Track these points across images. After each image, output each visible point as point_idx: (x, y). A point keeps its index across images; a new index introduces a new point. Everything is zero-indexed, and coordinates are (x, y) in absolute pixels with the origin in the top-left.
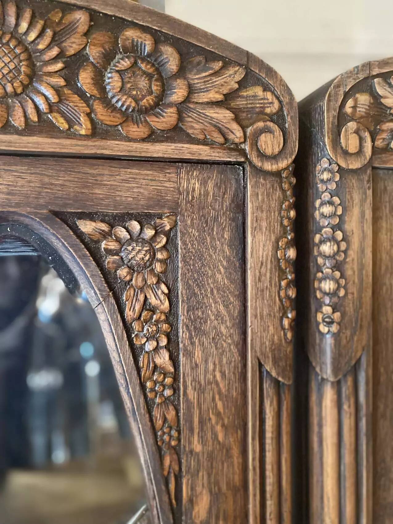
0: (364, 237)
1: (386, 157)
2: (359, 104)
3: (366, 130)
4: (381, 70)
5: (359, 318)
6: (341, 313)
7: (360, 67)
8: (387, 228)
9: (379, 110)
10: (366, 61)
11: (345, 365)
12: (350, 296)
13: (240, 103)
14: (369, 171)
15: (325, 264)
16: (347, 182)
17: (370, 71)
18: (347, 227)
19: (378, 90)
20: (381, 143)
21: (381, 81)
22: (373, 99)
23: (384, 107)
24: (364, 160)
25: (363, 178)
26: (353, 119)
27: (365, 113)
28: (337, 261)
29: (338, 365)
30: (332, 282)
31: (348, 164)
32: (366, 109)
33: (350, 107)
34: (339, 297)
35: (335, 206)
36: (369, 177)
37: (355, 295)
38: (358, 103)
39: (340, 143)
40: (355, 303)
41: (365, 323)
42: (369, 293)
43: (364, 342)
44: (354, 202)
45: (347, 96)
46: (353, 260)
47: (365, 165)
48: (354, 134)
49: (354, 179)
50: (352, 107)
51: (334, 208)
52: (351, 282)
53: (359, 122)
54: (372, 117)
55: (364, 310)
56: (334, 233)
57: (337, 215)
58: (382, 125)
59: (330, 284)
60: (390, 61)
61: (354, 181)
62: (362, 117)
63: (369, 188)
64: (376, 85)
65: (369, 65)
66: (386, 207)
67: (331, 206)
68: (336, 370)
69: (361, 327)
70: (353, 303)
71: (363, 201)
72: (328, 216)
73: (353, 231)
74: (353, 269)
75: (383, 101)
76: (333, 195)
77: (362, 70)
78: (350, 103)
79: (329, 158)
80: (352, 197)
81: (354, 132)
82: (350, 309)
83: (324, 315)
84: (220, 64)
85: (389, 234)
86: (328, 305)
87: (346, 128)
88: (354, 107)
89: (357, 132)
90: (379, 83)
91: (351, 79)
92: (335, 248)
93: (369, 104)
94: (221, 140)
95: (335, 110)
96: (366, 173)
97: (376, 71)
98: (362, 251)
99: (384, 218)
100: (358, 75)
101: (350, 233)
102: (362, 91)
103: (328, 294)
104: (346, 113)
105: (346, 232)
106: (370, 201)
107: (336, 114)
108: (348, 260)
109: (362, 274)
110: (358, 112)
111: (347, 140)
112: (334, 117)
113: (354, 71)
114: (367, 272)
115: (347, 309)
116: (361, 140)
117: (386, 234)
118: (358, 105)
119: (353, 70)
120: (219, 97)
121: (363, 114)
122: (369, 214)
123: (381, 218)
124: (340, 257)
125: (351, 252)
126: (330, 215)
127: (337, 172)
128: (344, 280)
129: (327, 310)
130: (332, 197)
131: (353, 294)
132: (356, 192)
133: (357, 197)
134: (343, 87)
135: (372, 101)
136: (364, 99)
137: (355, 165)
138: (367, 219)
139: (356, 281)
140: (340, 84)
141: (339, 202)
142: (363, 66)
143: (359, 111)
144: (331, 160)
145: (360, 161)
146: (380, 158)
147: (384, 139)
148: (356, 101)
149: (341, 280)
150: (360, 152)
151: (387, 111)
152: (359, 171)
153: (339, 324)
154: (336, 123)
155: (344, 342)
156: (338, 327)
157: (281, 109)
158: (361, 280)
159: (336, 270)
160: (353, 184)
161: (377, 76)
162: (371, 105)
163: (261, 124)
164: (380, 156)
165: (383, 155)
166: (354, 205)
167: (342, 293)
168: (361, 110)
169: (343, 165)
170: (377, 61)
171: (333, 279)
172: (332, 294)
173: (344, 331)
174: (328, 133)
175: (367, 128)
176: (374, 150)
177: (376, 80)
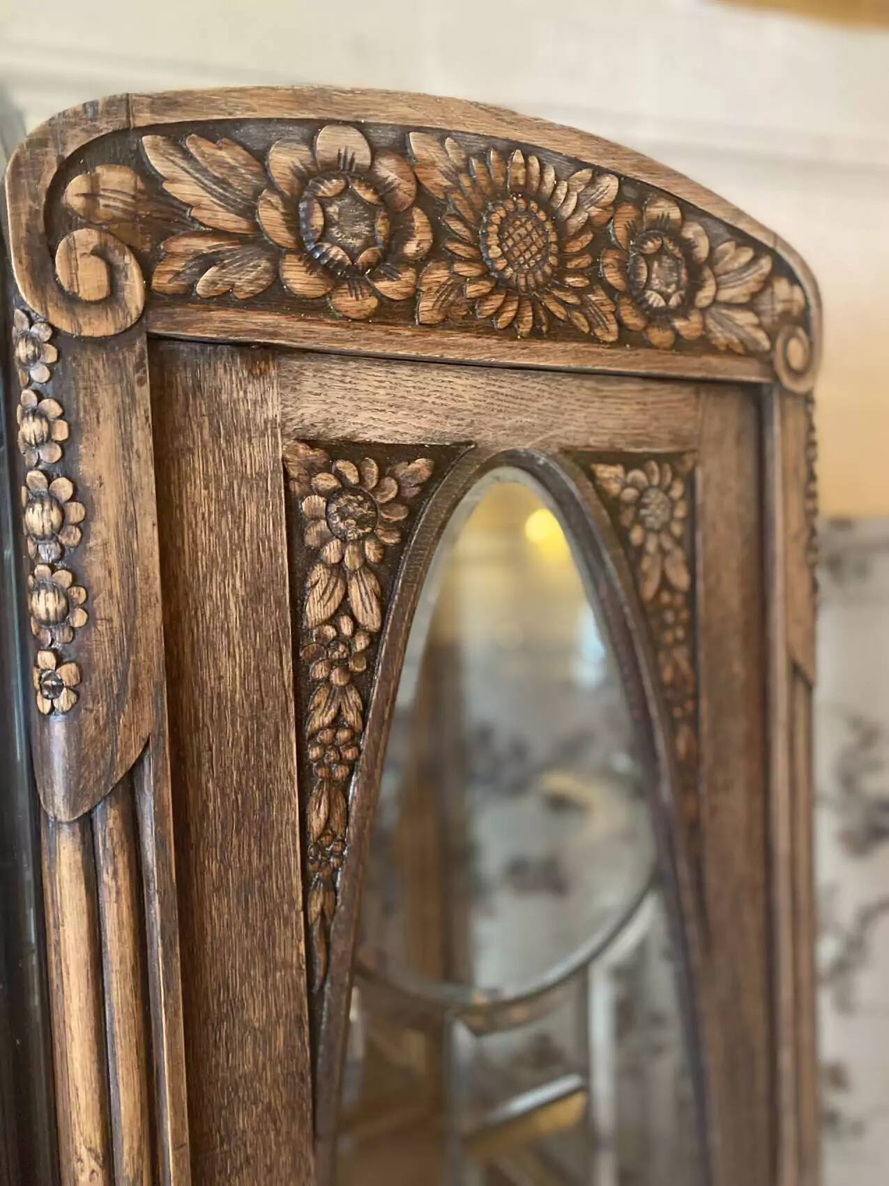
0: (133, 494)
1: (186, 314)
2: (104, 190)
3: (127, 249)
4: (157, 117)
5: (130, 673)
6: (79, 665)
7: (101, 103)
8: (206, 474)
9: (163, 207)
10: (119, 91)
11: (98, 781)
12: (102, 627)
14: (140, 344)
15: (38, 555)
16: (79, 365)
17: (128, 117)
18: (85, 469)
19: (153, 162)
20: (170, 281)
21: (161, 143)
22: (142, 181)
23: (176, 203)
24: (125, 318)
25: (125, 358)
26: (91, 222)
27: (124, 211)
28: (62, 546)
29: (78, 783)
30: (50, 595)
31: (80, 327)
32: (123, 202)
33: (77, 195)
34: (73, 629)
35: (48, 421)
36: (141, 357)
37: (116, 623)
38: (102, 187)
39: (56, 276)
40: (117, 641)
41: (146, 685)
42: (154, 619)
43: (146, 728)
44: (102, 413)
45: (67, 168)
46: (105, 544)
47: (126, 330)
48: (93, 258)
49: (98, 360)
50: (84, 195)
51: (45, 424)
52: (104, 595)
53: (108, 232)
54: (141, 221)
55: (142, 655)
56: (49, 483)
57: (56, 442)
58: (172, 241)
59: (46, 600)
60: (181, 100)
61: (99, 365)
62: (113, 220)
63: (141, 382)
64: (147, 150)
65: (124, 104)
66: (200, 426)
67: (37, 421)
68: (75, 795)
69: (136, 693)
70: (112, 641)
71: (124, 413)
72: (33, 442)
73: (100, 477)
74: (105, 563)
75: (167, 186)
76: (45, 395)
77: (108, 113)
78: (76, 187)
79: (27, 309)
80: (94, 402)
81: (95, 252)
82: (103, 656)
83: (44, 671)
85: (212, 486)
86: (50, 649)
87: (68, 243)
88: (92, 196)
89: (100, 253)
90: (155, 147)
91: (77, 131)
92: (55, 516)
93: (133, 193)
95: (35, 197)
96: (131, 346)
97: (144, 118)
98: (131, 523)
99: (198, 452)
100: (97, 123)
101: (93, 483)
102: (115, 162)
103: (47, 623)
104: (68, 209)
105: (85, 481)
106: (145, 411)
107: (40, 206)
108: (92, 543)
109: (133, 575)
110: (101, 208)
111: (73, 269)
112: (33, 214)
113: (85, 112)
114: (146, 570)
115: (97, 655)
116: (113, 271)
117: (206, 488)
118: (102, 193)
119: (80, 109)
121: (118, 214)
122: (143, 440)
123: (191, 451)
124: (68, 536)
125: (98, 527)
126: (39, 440)
127: (49, 342)
128: (82, 591)
129: (46, 659)
130: (39, 401)
131: (110, 620)
132: (106, 390)
133: (107, 401)
134: (56, 147)
135: (140, 185)
136: (116, 179)
137: (100, 326)
138: (137, 452)
139: (117, 589)
140: (47, 139)
141: (59, 411)
142: (111, 102)
143: (106, 206)
144: (33, 315)
145: (114, 317)
146: (170, 315)
147: (178, 274)
148: (94, 182)
149: (74, 589)
150: (112, 299)
151: (185, 212)
152: (112, 342)
153: (74, 690)
154: (41, 229)
155: (91, 730)
156: (73, 697)
158: (131, 590)
159: (63, 568)
160: (96, 370)
161: (152, 129)
162: (140, 196)
164: (167, 310)
165: (178, 310)
166: (101, 419)
167: (79, 619)
168: (110, 204)
169: (64, 325)
170: (149, 97)
171: (55, 588)
172: (56, 623)
173: (90, 706)
174: (17, 249)
175: (130, 247)
176: (151, 297)
177: (146, 140)
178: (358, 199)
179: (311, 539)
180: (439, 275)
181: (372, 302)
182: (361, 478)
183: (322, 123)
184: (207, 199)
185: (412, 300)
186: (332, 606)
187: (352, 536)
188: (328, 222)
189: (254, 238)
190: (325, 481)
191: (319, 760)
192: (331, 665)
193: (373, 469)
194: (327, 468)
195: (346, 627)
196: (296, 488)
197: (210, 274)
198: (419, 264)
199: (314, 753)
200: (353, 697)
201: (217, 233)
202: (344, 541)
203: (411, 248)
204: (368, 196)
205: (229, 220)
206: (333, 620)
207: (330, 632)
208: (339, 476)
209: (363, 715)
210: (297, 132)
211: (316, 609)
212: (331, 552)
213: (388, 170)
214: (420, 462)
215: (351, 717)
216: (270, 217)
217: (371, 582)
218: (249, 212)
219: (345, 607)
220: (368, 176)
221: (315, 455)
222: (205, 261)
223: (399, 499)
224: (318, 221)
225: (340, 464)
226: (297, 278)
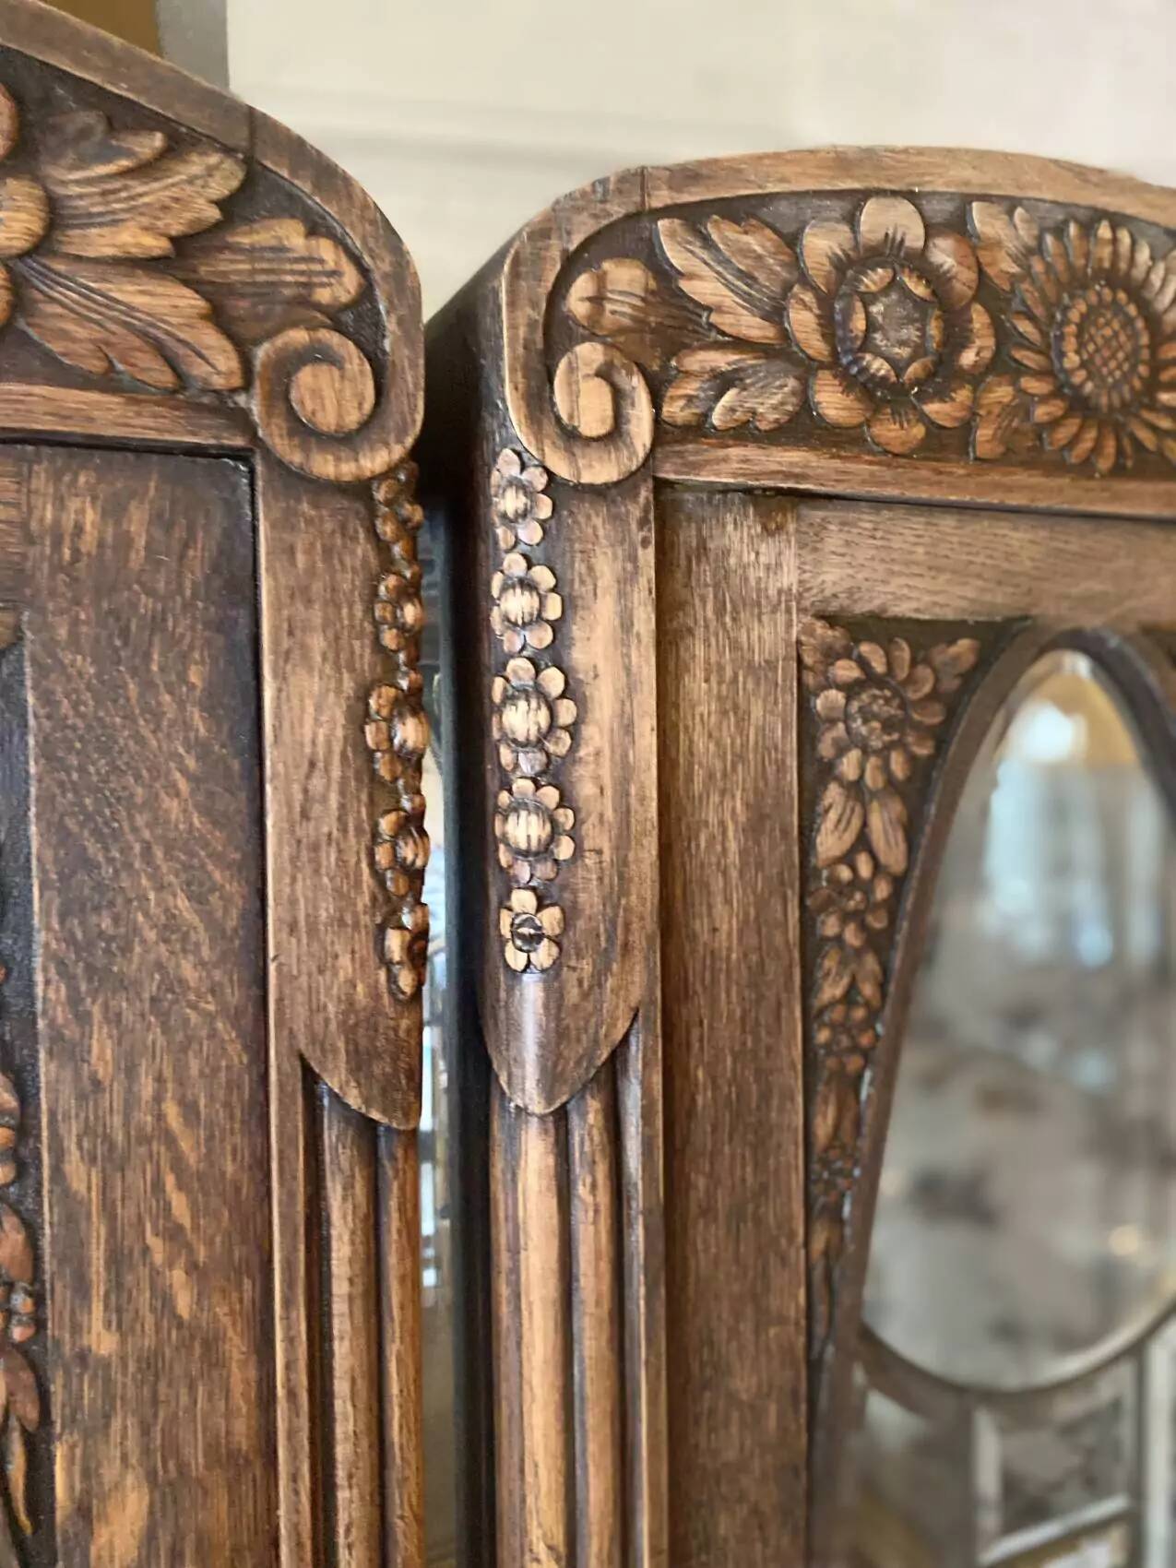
0: (631, 689)
1: (697, 453)
2: (612, 292)
3: (635, 369)
4: (675, 195)
5: (620, 921)
6: (563, 911)
7: (612, 179)
8: (707, 662)
9: (675, 312)
10: (634, 163)
11: (578, 1063)
12: (590, 860)
13: (231, 267)
14: (645, 493)
15: (517, 765)
16: (576, 522)
17: (643, 196)
18: (579, 656)
19: (669, 254)
20: (682, 409)
21: (679, 229)
22: (655, 278)
23: (691, 306)
24: (630, 459)
25: (628, 512)
26: (594, 334)
27: (633, 318)
28: (548, 755)
29: (555, 1065)
30: (533, 818)
31: (578, 469)
32: (633, 307)
33: (582, 299)
34: (556, 861)
35: (539, 594)
36: (646, 511)
37: (607, 856)
38: (609, 287)
39: (553, 404)
40: (606, 881)
41: (638, 939)
42: (646, 854)
43: (636, 994)
44: (600, 584)
45: (572, 264)
46: (598, 754)
47: (633, 474)
48: (598, 381)
49: (598, 515)
50: (590, 299)
51: (536, 599)
52: (593, 819)
53: (613, 346)
54: (653, 331)
55: (633, 898)
56: (538, 672)
57: (547, 621)
58: (685, 356)
59: (528, 823)
60: (704, 171)
61: (598, 521)
62: (622, 330)
63: (645, 543)
64: (662, 238)
65: (639, 179)
66: (703, 600)
67: (527, 593)
68: (551, 1079)
69: (626, 947)
70: (600, 879)
71: (625, 582)
72: (520, 622)
73: (595, 667)
74: (597, 779)
75: (685, 285)
76: (534, 561)
77: (620, 192)
78: (582, 286)
79: (519, 448)
80: (590, 569)
81: (599, 374)
82: (590, 898)
83: (518, 915)
84: (158, 140)
85: (714, 679)
86: (527, 887)
87: (570, 363)
88: (597, 300)
89: (605, 373)
90: (672, 235)
91: (584, 217)
92: (543, 717)
93: (643, 295)
94: (166, 378)
95: (534, 305)
96: (637, 495)
97: (661, 198)
98: (628, 728)
99: (700, 632)
100: (608, 206)
101: (587, 673)
102: (621, 254)
103: (526, 854)
104: (570, 317)
105: (577, 672)
106: (649, 582)
107: (539, 316)
108: (582, 753)
109: (628, 795)
110: (608, 314)
111: (574, 395)
112: (532, 325)
113: (594, 191)
114: (642, 787)
115: (582, 897)
116: (618, 396)
117: (707, 680)
118: (610, 295)
119: (589, 189)
120: (157, 245)
121: (626, 322)
122: (645, 621)
123: (690, 632)
124: (556, 744)
125: (589, 731)
126: (526, 620)
127: (543, 492)
128: (570, 813)
129: (523, 900)
130: (529, 567)
131: (599, 852)
132: (605, 553)
133: (606, 567)
134: (560, 238)
135: (653, 284)
136: (626, 277)
137: (601, 471)
138: (638, 635)
139: (609, 814)
140: (550, 229)
141: (551, 581)
142: (624, 178)
143: (613, 312)
144: (525, 456)
145: (618, 458)
146: (680, 454)
147: (690, 399)
148: (601, 280)
149: (561, 811)
150: (616, 434)
151: (700, 316)
152: (614, 492)
153: (557, 941)
154: (540, 345)
155: (573, 994)
156: (555, 950)
157: (367, 292)
158: (625, 814)
159: (550, 784)
160: (595, 528)
161: (668, 211)
162: (650, 298)
163: (298, 336)
164: (677, 448)
165: (690, 447)
166: (599, 591)
167: (565, 849)
168: (620, 309)
169: (562, 469)
170: (666, 169)
171: (539, 809)
172: (537, 854)
173: (573, 963)
174: (513, 370)
175: (638, 365)
176: (661, 429)
177: (662, 224)
178: (906, 294)
179: (825, 749)
180: (1002, 393)
181: (919, 431)
182: (889, 664)
183: (866, 194)
184: (729, 299)
185: (966, 428)
186: (849, 837)
187: (876, 743)
188: (871, 326)
189: (781, 351)
190: (846, 670)
191: (827, 1046)
192: (846, 917)
193: (904, 653)
194: (847, 654)
195: (865, 869)
196: (810, 679)
197: (729, 397)
198: (976, 378)
199: (823, 1036)
200: (871, 962)
201: (739, 344)
202: (866, 751)
203: (968, 358)
204: (920, 290)
205: (753, 326)
206: (848, 858)
207: (845, 873)
208: (863, 663)
209: (882, 987)
210: (837, 207)
211: (829, 842)
212: (849, 766)
213: (944, 254)
214: (964, 644)
215: (868, 990)
216: (803, 321)
217: (896, 807)
218: (775, 314)
219: (863, 841)
220: (919, 263)
221: (833, 636)
222: (723, 382)
223: (934, 695)
224: (859, 323)
225: (865, 648)
226: (832, 402)
